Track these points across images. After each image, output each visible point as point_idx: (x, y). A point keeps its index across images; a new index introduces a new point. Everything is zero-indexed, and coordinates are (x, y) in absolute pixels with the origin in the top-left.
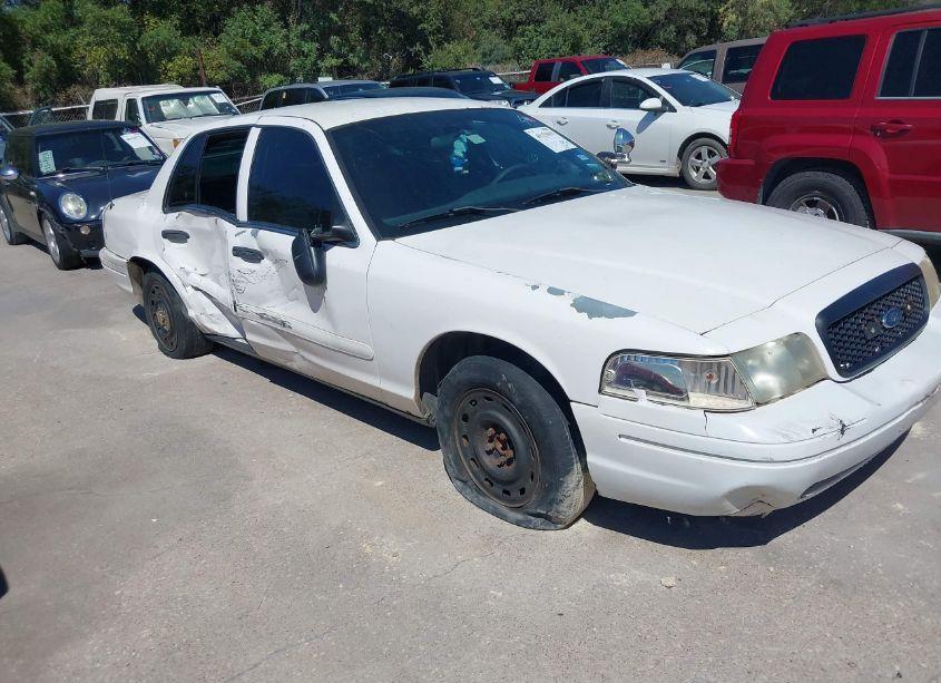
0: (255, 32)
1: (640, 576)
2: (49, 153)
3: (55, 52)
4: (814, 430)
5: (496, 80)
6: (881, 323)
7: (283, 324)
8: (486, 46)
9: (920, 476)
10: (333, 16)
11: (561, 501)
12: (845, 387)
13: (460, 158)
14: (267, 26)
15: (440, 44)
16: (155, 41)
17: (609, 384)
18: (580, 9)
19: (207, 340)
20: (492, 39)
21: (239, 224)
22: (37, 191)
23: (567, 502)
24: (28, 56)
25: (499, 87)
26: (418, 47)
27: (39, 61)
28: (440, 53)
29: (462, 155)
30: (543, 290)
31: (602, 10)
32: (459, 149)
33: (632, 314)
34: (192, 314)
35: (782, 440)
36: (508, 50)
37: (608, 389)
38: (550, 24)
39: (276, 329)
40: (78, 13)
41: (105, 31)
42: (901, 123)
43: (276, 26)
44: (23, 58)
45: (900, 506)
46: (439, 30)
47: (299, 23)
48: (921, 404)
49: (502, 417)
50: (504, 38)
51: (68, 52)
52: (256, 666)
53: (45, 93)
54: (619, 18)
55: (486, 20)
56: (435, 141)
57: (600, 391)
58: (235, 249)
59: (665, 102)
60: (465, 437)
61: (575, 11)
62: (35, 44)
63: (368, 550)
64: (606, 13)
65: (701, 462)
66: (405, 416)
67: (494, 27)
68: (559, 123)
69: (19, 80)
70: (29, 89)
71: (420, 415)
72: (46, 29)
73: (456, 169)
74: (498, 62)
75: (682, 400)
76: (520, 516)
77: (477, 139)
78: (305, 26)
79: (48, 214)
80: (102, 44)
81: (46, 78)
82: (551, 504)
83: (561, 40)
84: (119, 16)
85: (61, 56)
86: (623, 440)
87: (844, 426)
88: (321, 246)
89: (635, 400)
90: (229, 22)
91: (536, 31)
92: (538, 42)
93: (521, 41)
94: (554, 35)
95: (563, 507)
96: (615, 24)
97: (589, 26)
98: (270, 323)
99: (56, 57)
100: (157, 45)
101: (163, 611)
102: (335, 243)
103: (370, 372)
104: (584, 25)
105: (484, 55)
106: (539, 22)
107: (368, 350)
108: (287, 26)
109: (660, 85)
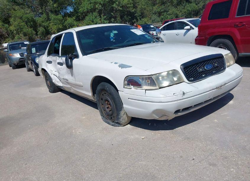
0: (93, 19)
1: (137, 136)
2: (34, 49)
3: (44, 27)
4: (174, 94)
5: (152, 26)
6: (204, 68)
7: (67, 80)
8: (153, 19)
9: (226, 113)
10: (112, 14)
11: (120, 118)
12: (190, 85)
13: (112, 37)
14: (96, 17)
15: (140, 19)
16: (68, 23)
17: (126, 85)
18: (178, 7)
19: (58, 88)
20: (154, 17)
21: (59, 57)
22: (31, 58)
23: (122, 118)
24: (39, 29)
25: (153, 28)
26: (135, 20)
27: (41, 29)
28: (141, 21)
29: (113, 36)
30: (113, 63)
31: (185, 7)
32: (112, 35)
33: (131, 67)
34: (53, 81)
35: (164, 96)
36: (159, 19)
37: (125, 87)
38: (170, 12)
39: (66, 82)
40: (50, 17)
41: (56, 21)
42: (242, 23)
43: (98, 17)
44: (38, 29)
45: (216, 120)
46: (140, 16)
47: (104, 16)
48: (215, 90)
49: (108, 98)
50: (158, 16)
51: (48, 27)
52: (36, 155)
53: (42, 37)
54: (189, 9)
55: (154, 12)
56: (106, 33)
57: (124, 87)
58: (58, 63)
59: (191, 27)
60: (102, 104)
61: (177, 8)
62: (40, 26)
63: (74, 132)
64: (185, 8)
65: (145, 103)
66: (91, 101)
67: (155, 14)
68: (164, 35)
69: (37, 34)
70: (39, 36)
71: (94, 100)
72: (43, 22)
73: (111, 40)
74: (156, 22)
75: (141, 87)
76: (114, 124)
77: (116, 32)
78: (105, 17)
79: (33, 63)
80: (55, 25)
81: (42, 33)
82: (118, 119)
83: (173, 16)
84: (59, 18)
85: (46, 28)
86: (129, 100)
87: (184, 93)
88: (72, 59)
89: (131, 89)
90: (86, 17)
91: (166, 14)
92: (167, 17)
93: (162, 17)
94: (171, 15)
95: (121, 120)
96: (188, 10)
97: (181, 11)
98: (65, 80)
99: (45, 28)
100: (69, 24)
101: (22, 144)
102: (75, 58)
103: (83, 90)
104: (179, 11)
105: (152, 21)
106: (167, 11)
107: (81, 84)
108: (101, 17)
109: (190, 23)
